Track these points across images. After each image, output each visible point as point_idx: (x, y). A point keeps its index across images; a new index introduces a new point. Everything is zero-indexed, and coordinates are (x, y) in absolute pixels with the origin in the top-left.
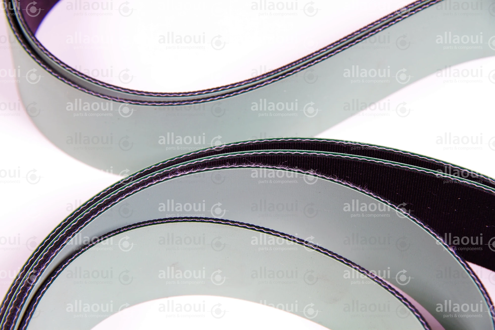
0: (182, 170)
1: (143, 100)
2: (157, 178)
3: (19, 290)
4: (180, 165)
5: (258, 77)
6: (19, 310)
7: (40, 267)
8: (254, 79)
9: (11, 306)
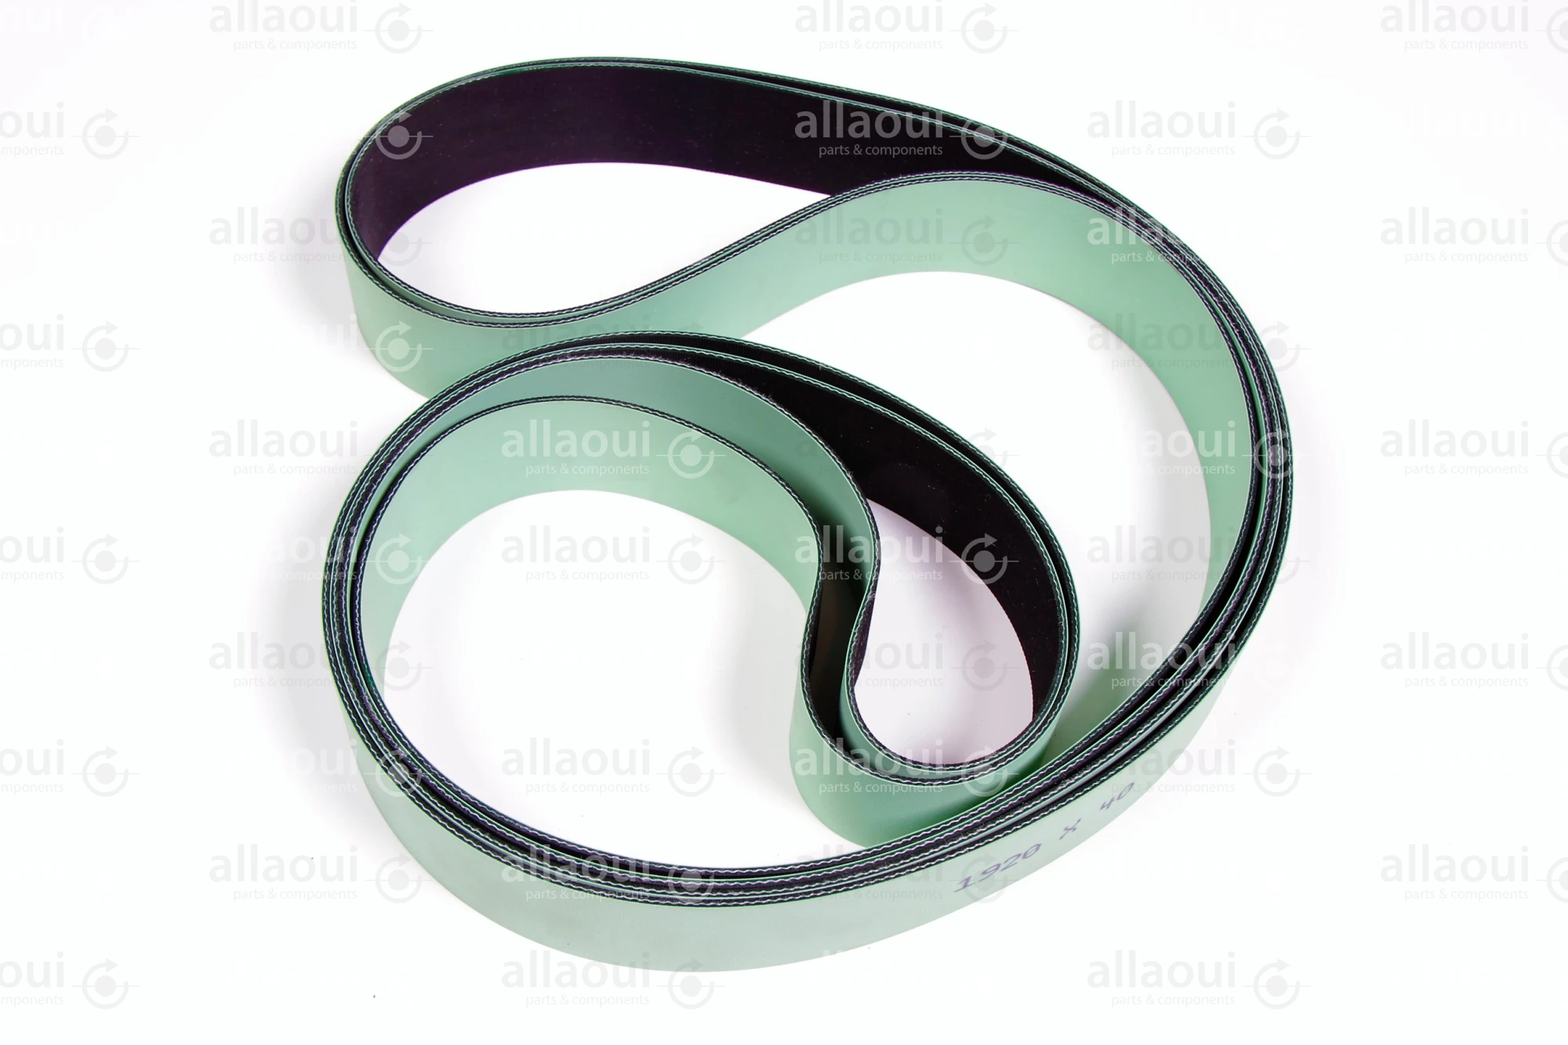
0: (572, 355)
1: (496, 322)
2: (544, 360)
3: (377, 466)
4: (571, 350)
5: (625, 294)
6: (375, 487)
7: (403, 444)
8: (621, 297)
9: (366, 483)
